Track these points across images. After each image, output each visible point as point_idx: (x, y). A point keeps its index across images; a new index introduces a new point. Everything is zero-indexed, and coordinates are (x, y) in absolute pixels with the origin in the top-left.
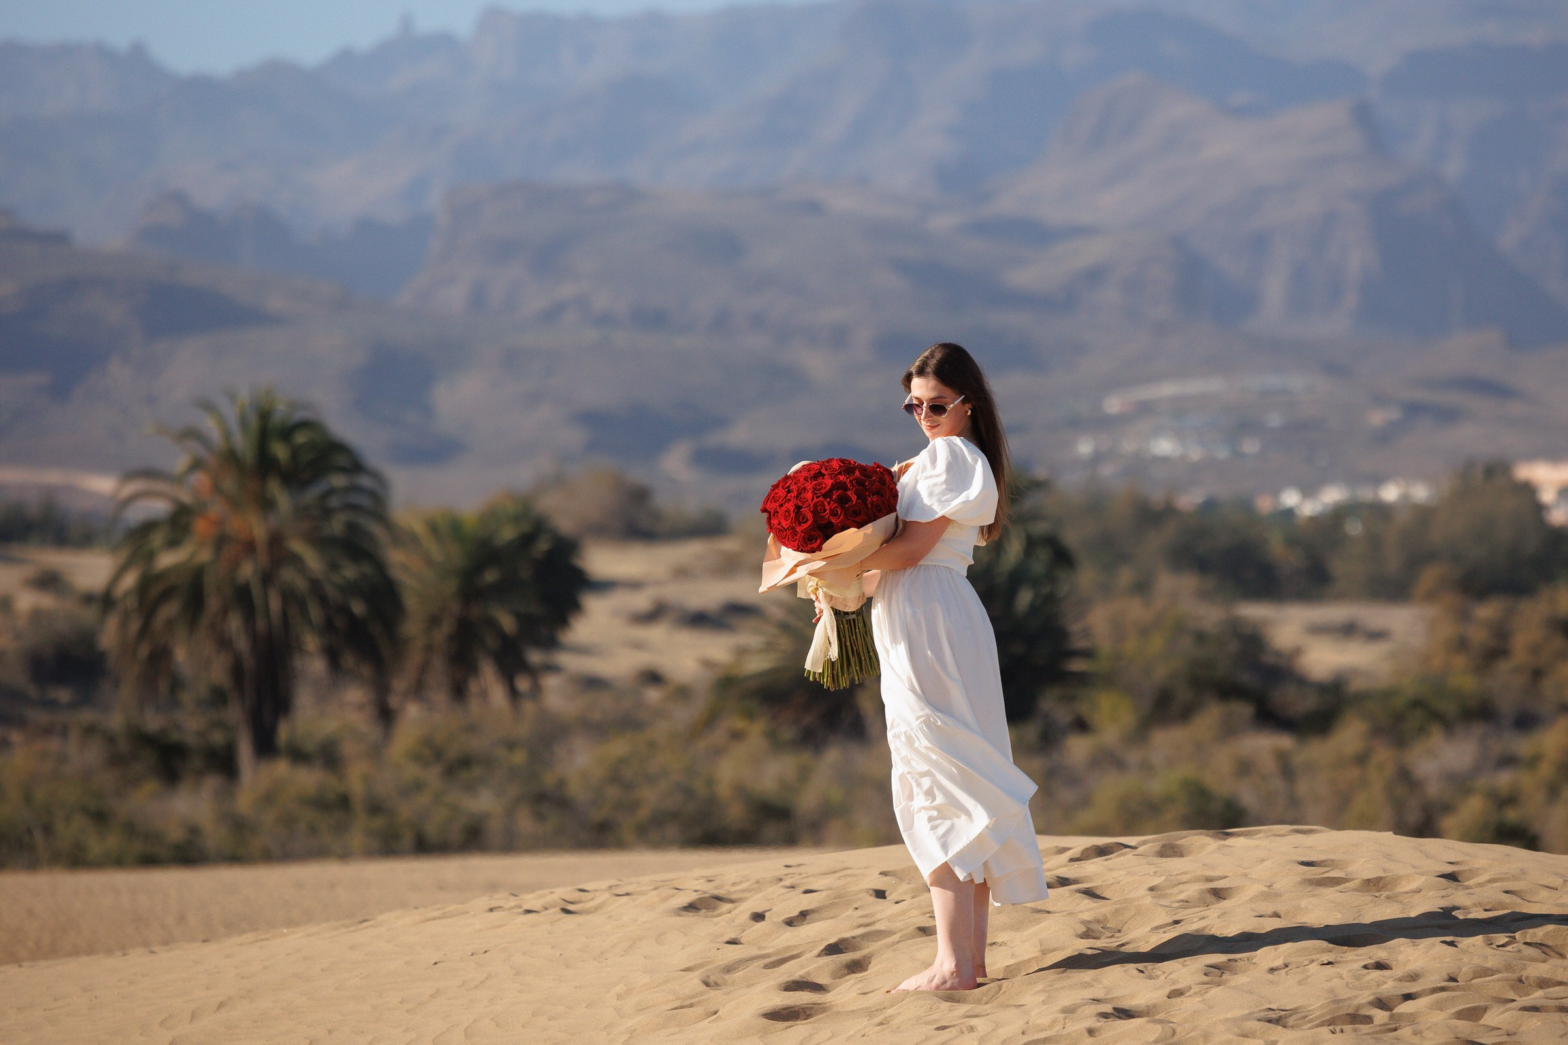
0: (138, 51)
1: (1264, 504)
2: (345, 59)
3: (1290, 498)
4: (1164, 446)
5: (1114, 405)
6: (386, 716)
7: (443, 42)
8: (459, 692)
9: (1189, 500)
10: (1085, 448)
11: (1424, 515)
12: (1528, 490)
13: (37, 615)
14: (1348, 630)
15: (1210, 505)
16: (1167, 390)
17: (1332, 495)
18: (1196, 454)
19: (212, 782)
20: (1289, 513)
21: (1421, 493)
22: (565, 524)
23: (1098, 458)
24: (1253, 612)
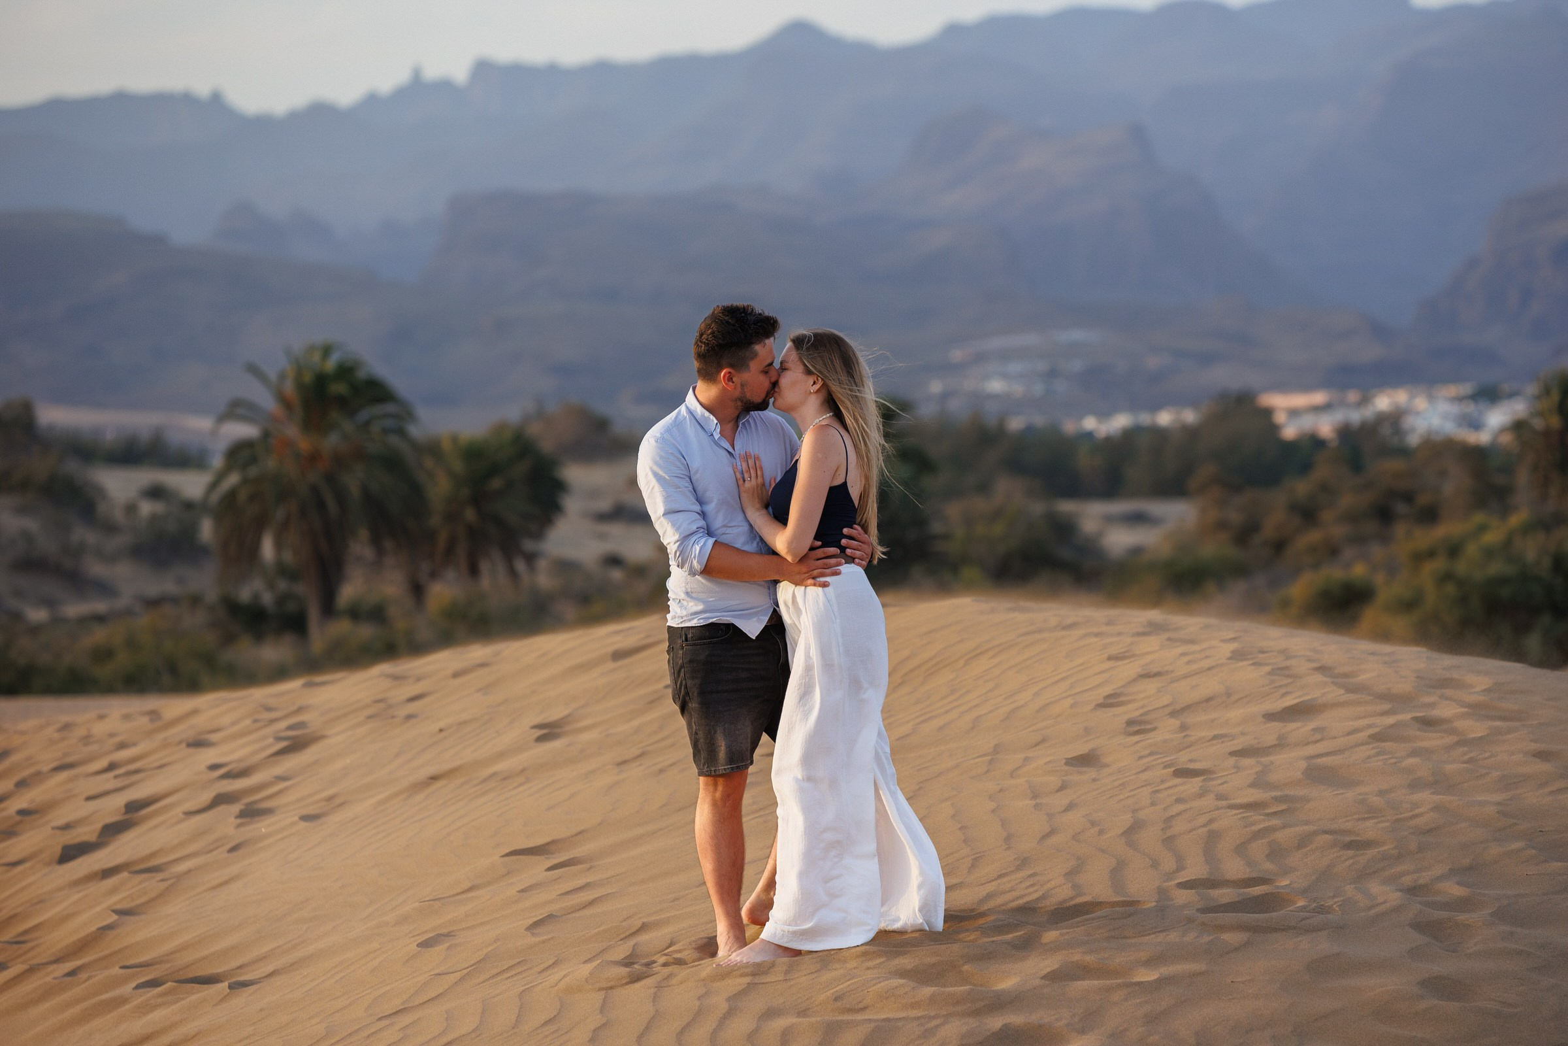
0: (216, 98)
1: (1069, 427)
2: (372, 100)
3: (1090, 423)
4: (996, 386)
5: (957, 355)
6: (417, 590)
7: (444, 86)
8: (474, 571)
9: (1016, 424)
10: (936, 387)
11: (1191, 434)
12: (1268, 413)
13: (154, 518)
14: (1138, 519)
15: (1029, 430)
16: (996, 343)
17: (1120, 422)
18: (1018, 389)
19: (289, 639)
20: (1089, 435)
21: (1190, 416)
22: (547, 445)
23: (945, 396)
24: (1067, 507)
